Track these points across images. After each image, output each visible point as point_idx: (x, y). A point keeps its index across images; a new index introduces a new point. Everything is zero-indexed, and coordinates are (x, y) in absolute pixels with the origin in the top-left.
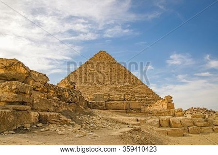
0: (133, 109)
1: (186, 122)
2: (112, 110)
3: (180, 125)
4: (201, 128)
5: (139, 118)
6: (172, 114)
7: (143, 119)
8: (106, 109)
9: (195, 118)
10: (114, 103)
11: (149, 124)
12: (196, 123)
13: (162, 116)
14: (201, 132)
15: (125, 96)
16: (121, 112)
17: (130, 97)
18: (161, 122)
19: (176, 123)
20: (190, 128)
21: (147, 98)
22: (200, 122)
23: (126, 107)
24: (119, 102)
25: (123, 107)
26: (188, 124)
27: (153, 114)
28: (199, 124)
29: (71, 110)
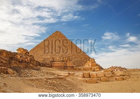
0: (68, 67)
1: (100, 74)
2: (55, 68)
3: (95, 77)
4: (109, 78)
5: (70, 72)
6: (93, 70)
7: (73, 73)
8: (51, 67)
9: (106, 72)
10: (56, 63)
11: (76, 76)
12: (106, 75)
13: (87, 71)
14: (108, 81)
15: (63, 59)
16: (61, 69)
17: (66, 59)
18: (84, 74)
19: (93, 75)
20: (102, 78)
21: (85, 60)
22: (109, 74)
23: (64, 66)
24: (60, 62)
25: (62, 66)
26: (101, 76)
27: (80, 70)
28: (108, 76)
29: (22, 67)
